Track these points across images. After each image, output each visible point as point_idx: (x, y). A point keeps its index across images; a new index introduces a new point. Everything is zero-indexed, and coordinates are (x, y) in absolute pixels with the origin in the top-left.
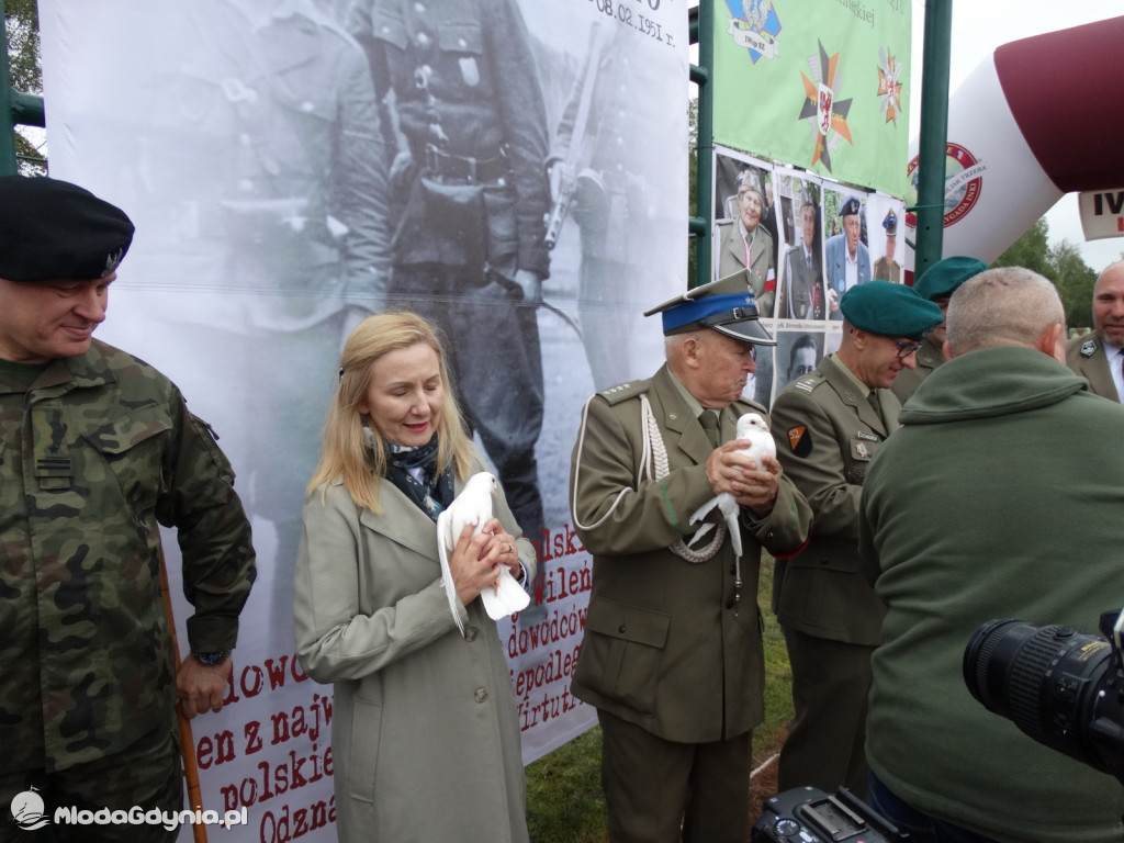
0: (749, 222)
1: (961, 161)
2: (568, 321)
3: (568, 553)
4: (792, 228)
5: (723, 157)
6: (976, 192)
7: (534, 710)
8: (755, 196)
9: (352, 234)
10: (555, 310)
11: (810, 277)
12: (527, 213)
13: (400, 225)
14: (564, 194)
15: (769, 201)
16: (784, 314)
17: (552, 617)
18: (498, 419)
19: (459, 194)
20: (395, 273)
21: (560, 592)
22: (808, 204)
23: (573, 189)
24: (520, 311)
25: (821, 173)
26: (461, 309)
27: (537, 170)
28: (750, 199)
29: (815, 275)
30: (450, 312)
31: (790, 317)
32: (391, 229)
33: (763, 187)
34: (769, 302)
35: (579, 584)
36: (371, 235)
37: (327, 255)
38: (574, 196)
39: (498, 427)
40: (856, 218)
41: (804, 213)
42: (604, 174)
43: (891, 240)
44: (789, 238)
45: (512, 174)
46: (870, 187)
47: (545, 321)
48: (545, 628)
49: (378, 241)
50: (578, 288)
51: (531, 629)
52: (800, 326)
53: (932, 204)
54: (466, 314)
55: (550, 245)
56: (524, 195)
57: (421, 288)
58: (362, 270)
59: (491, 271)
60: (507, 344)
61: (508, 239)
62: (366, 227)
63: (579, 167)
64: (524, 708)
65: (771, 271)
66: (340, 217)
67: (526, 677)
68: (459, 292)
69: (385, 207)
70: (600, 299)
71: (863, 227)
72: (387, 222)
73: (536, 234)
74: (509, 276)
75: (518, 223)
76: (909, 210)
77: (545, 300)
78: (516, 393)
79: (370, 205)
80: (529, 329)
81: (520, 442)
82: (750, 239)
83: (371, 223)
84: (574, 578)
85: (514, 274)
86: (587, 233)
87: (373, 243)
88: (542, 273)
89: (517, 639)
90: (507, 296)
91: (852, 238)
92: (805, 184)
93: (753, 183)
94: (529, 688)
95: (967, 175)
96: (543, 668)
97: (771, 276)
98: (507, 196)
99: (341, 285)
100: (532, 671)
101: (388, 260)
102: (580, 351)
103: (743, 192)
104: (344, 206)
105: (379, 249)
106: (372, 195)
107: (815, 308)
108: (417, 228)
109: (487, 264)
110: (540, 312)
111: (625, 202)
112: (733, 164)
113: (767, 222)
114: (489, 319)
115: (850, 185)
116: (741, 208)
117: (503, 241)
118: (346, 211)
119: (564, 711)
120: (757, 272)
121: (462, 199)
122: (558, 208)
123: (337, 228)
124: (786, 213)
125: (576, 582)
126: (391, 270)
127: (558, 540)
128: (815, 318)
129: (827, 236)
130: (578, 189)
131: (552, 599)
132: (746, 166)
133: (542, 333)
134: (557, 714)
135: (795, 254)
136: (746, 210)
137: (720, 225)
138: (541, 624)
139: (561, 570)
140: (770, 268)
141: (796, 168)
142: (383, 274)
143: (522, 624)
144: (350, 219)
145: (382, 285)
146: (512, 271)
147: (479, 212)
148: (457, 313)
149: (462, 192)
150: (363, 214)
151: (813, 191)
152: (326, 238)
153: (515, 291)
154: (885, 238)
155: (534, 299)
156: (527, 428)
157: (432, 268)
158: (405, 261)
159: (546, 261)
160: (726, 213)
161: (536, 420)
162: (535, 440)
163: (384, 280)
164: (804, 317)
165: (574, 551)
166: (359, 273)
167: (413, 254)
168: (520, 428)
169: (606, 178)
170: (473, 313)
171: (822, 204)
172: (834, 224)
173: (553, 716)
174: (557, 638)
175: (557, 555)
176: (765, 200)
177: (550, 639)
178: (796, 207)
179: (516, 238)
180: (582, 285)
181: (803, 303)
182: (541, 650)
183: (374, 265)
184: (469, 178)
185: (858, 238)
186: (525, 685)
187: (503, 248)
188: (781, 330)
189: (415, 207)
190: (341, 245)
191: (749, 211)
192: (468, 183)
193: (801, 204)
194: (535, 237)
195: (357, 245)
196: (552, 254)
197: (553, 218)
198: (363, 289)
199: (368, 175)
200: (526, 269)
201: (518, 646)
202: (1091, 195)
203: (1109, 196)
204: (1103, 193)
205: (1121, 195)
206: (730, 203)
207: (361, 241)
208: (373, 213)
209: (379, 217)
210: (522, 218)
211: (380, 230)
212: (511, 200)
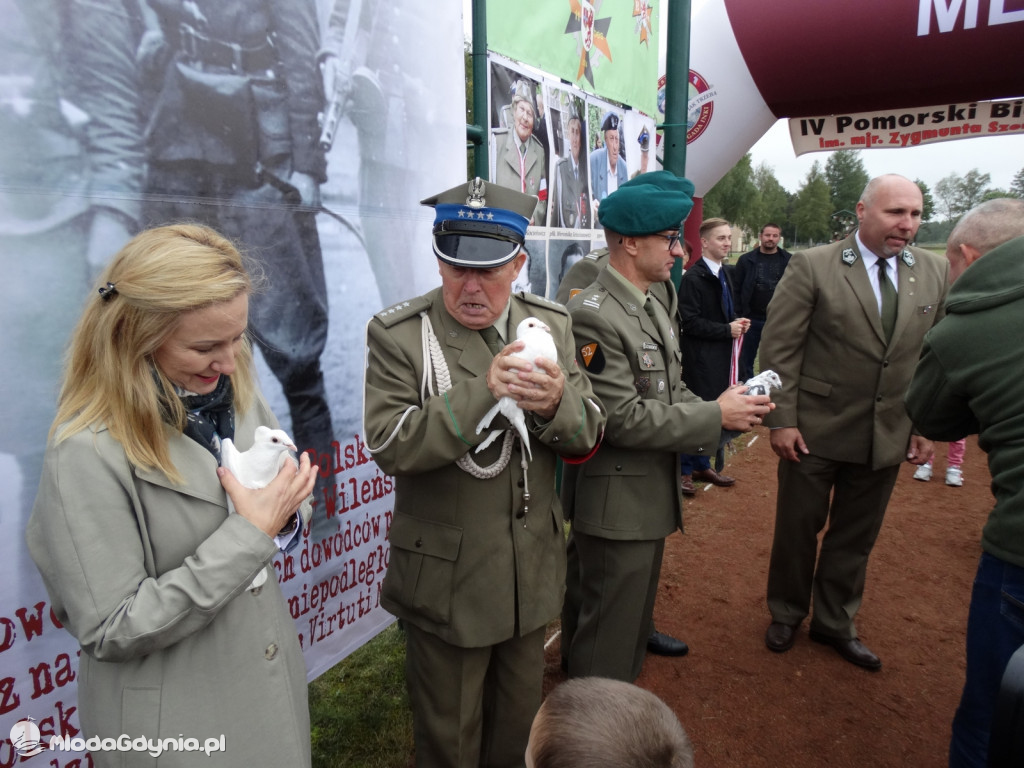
0: (524, 132)
1: (696, 86)
2: (350, 228)
3: (359, 463)
4: (562, 140)
5: (497, 65)
6: (708, 115)
7: (330, 619)
8: (527, 106)
9: (94, 123)
10: (335, 216)
11: (577, 188)
12: (299, 111)
13: (154, 116)
14: (339, 92)
15: (540, 112)
16: (556, 223)
17: (345, 527)
18: (280, 331)
19: (222, 84)
20: (151, 170)
21: (352, 502)
22: (575, 118)
23: (348, 88)
24: (297, 215)
25: (585, 88)
26: (232, 213)
27: (308, 64)
28: (523, 109)
29: (582, 186)
30: (220, 215)
31: (560, 226)
32: (143, 119)
33: (535, 99)
34: (542, 211)
35: (371, 493)
36: (119, 125)
37: (66, 147)
38: (350, 96)
39: (280, 340)
40: (616, 133)
41: (571, 126)
42: (381, 74)
43: (645, 154)
44: (559, 149)
45: (281, 67)
46: (628, 104)
47: (325, 227)
48: (338, 539)
49: (127, 132)
50: (358, 193)
51: (324, 541)
52: (569, 235)
53: (677, 124)
54: (237, 219)
55: (326, 147)
56: (295, 91)
57: (183, 188)
58: (109, 165)
59: (264, 172)
60: (285, 252)
61: (280, 138)
62: (112, 116)
63: (354, 65)
64: (319, 620)
65: (544, 181)
66: (78, 102)
67: (320, 589)
68: (228, 194)
69: (134, 94)
70: (381, 205)
71: (622, 141)
72: (137, 112)
73: (311, 134)
74: (284, 178)
75: (290, 121)
76: (658, 128)
77: (325, 205)
78: (298, 304)
79: (113, 89)
80: (309, 235)
81: (304, 354)
82: (524, 150)
83: (118, 112)
84: (366, 488)
85: (290, 177)
86: (365, 135)
87: (122, 135)
88: (319, 176)
89: (310, 553)
90: (283, 200)
91: (612, 149)
92: (571, 98)
93: (525, 94)
94: (324, 600)
95: (701, 99)
96: (337, 578)
97: (543, 187)
98: (277, 90)
99: (84, 183)
100: (326, 583)
101: (141, 155)
102: (364, 259)
103: (517, 102)
104: (83, 89)
105: (130, 143)
106: (116, 79)
107: (582, 218)
108: (174, 120)
109: (259, 163)
110: (320, 217)
111: (403, 105)
112: (506, 73)
113: (539, 133)
114: (264, 224)
115: (611, 101)
116: (514, 118)
117: (274, 139)
118: (85, 96)
119: (360, 616)
120: (531, 182)
121: (227, 91)
122: (332, 107)
123: (75, 115)
124: (556, 125)
125: (368, 491)
126: (145, 167)
127: (349, 451)
128: (583, 227)
129: (591, 149)
130: (353, 87)
131: (345, 510)
132: (518, 76)
133: (323, 240)
134: (353, 620)
135: (564, 165)
136: (520, 120)
137: (496, 134)
138: (334, 536)
139: (353, 481)
140: (542, 178)
141: (563, 81)
142: (136, 171)
143: (314, 538)
144: (90, 105)
145: (136, 184)
146: (287, 173)
147: (248, 106)
148: (227, 218)
149: (227, 83)
150: (106, 99)
151: (579, 105)
152: (61, 126)
153: (291, 195)
154: (640, 153)
155: (313, 203)
156: (312, 340)
157: (196, 167)
158: (162, 157)
159: (323, 164)
160: (501, 122)
161: (321, 331)
162: (320, 352)
163: (138, 178)
164: (573, 226)
165: (365, 461)
166: (105, 168)
167: (172, 149)
168: (303, 339)
169: (382, 78)
170: (246, 217)
171: (586, 118)
172: (597, 138)
173: (349, 623)
174: (351, 548)
175: (349, 466)
176: (537, 112)
177: (344, 549)
178: (564, 119)
179: (289, 137)
180: (363, 191)
181: (571, 212)
182: (335, 560)
183: (124, 160)
184: (234, 67)
185: (618, 152)
186: (319, 597)
187: (276, 148)
188: (553, 238)
189: (170, 96)
190: (81, 135)
191: (523, 121)
192: (233, 73)
193: (568, 117)
194: (309, 137)
195: (100, 137)
196: (328, 156)
197: (327, 118)
198: (113, 188)
200: (302, 172)
201: (310, 560)
202: (797, 121)
203: (812, 122)
204: (807, 119)
205: (822, 122)
206: (504, 113)
207: (106, 131)
208: (120, 100)
209: (127, 104)
210: (294, 116)
211: (129, 120)
212: (282, 95)
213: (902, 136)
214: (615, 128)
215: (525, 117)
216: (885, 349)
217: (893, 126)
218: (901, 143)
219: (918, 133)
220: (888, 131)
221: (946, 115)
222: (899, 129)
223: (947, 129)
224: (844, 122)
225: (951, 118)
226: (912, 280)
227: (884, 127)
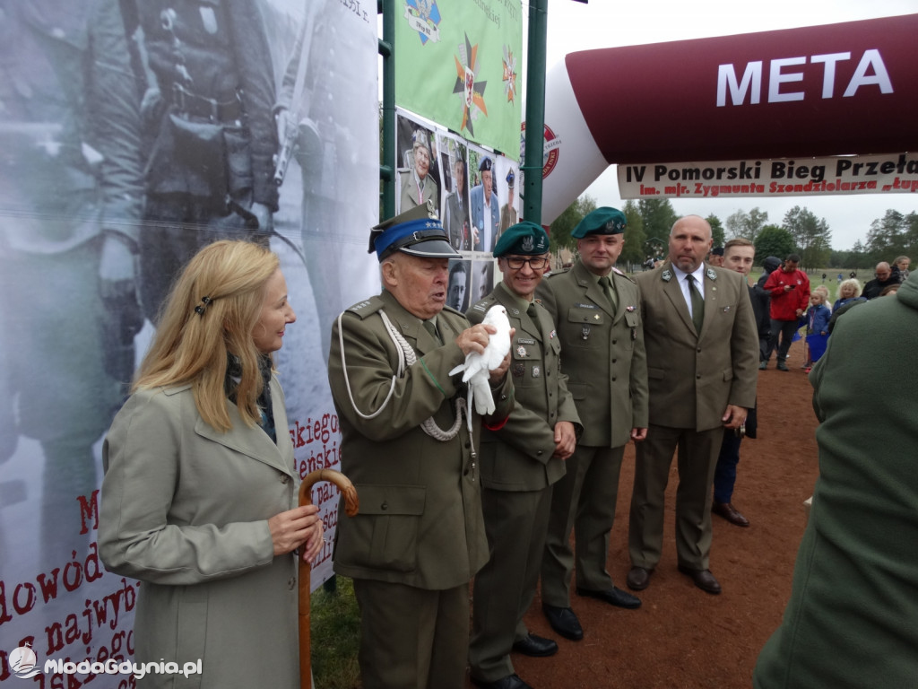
0: (422, 172)
2: (295, 249)
4: (450, 178)
5: (402, 118)
6: (555, 159)
8: (425, 151)
9: (107, 162)
11: (461, 217)
12: (259, 153)
13: (152, 156)
14: (289, 139)
15: (434, 156)
19: (203, 131)
20: (148, 200)
22: (459, 160)
23: (296, 135)
25: (467, 136)
26: (207, 235)
27: (266, 116)
28: (422, 153)
29: (465, 215)
30: (199, 238)
32: (144, 160)
33: (430, 145)
36: (125, 164)
37: (84, 181)
38: (297, 141)
40: (489, 173)
41: (457, 167)
42: (319, 124)
43: (511, 190)
45: (247, 118)
46: (500, 150)
49: (131, 170)
50: (301, 220)
53: (535, 166)
55: (278, 182)
56: (256, 137)
57: (171, 215)
58: (117, 196)
59: (231, 203)
61: (244, 175)
62: (121, 157)
63: (300, 116)
65: (437, 211)
66: (95, 145)
68: (205, 221)
69: (137, 139)
70: (318, 230)
71: (494, 179)
72: (139, 153)
73: (267, 172)
74: (247, 208)
75: (252, 161)
76: (521, 170)
77: (276, 230)
79: (121, 134)
82: (422, 186)
83: (125, 153)
85: (251, 206)
86: (307, 172)
87: (127, 172)
88: (272, 206)
90: (245, 224)
91: (487, 186)
92: (457, 144)
93: (423, 141)
95: (549, 146)
98: (243, 137)
99: (98, 210)
101: (141, 188)
103: (417, 148)
105: (133, 178)
106: (125, 126)
107: (465, 242)
108: (166, 160)
109: (228, 196)
111: (335, 148)
112: (409, 124)
113: (433, 172)
116: (414, 160)
117: (241, 176)
118: (100, 140)
121: (205, 137)
122: (284, 150)
123: (92, 155)
124: (446, 167)
126: (144, 197)
128: (466, 249)
129: (471, 186)
130: (299, 134)
132: (418, 127)
135: (452, 198)
136: (419, 162)
137: (401, 173)
141: (450, 131)
142: (137, 201)
144: (104, 148)
145: (137, 211)
146: (248, 203)
149: (206, 130)
150: (117, 143)
151: (462, 150)
152: (82, 164)
153: (251, 220)
154: (508, 190)
155: (267, 229)
157: (182, 197)
158: (157, 190)
159: (276, 195)
160: (405, 164)
163: (139, 206)
166: (114, 199)
167: (165, 184)
169: (321, 127)
171: (468, 161)
172: (476, 177)
176: (431, 156)
178: (452, 162)
179: (250, 174)
180: (304, 218)
181: (457, 237)
183: (129, 192)
184: (212, 118)
185: (491, 189)
187: (240, 183)
189: (165, 141)
190: (96, 172)
191: (421, 163)
192: (211, 122)
193: (455, 160)
194: (266, 174)
195: (112, 173)
196: (280, 189)
197: (281, 158)
198: (119, 214)
199: (121, 107)
200: (260, 203)
202: (624, 167)
203: (636, 169)
204: (632, 166)
205: (643, 169)
206: (407, 156)
207: (116, 169)
208: (126, 143)
209: (132, 147)
210: (255, 157)
211: (133, 160)
212: (246, 141)
213: (704, 187)
214: (489, 169)
215: (423, 159)
216: (697, 339)
217: (697, 178)
218: (703, 193)
219: (717, 187)
220: (694, 181)
221: (738, 172)
222: (702, 180)
223: (739, 187)
224: (661, 171)
225: (742, 177)
226: (714, 289)
227: (691, 178)
